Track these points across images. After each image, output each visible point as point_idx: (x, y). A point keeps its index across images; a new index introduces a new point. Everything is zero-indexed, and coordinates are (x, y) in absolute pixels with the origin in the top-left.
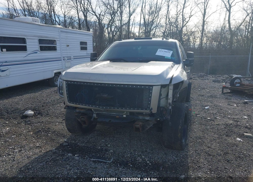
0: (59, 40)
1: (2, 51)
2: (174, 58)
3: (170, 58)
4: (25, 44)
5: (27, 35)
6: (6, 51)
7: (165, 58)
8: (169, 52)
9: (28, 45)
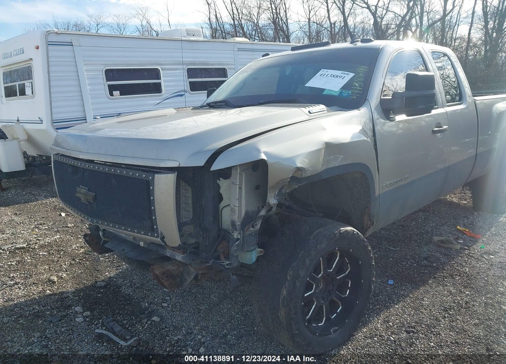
0: (233, 67)
1: (112, 94)
2: (348, 94)
3: (336, 94)
4: (159, 79)
5: (163, 62)
6: (120, 95)
7: (325, 93)
8: (343, 76)
9: (163, 81)
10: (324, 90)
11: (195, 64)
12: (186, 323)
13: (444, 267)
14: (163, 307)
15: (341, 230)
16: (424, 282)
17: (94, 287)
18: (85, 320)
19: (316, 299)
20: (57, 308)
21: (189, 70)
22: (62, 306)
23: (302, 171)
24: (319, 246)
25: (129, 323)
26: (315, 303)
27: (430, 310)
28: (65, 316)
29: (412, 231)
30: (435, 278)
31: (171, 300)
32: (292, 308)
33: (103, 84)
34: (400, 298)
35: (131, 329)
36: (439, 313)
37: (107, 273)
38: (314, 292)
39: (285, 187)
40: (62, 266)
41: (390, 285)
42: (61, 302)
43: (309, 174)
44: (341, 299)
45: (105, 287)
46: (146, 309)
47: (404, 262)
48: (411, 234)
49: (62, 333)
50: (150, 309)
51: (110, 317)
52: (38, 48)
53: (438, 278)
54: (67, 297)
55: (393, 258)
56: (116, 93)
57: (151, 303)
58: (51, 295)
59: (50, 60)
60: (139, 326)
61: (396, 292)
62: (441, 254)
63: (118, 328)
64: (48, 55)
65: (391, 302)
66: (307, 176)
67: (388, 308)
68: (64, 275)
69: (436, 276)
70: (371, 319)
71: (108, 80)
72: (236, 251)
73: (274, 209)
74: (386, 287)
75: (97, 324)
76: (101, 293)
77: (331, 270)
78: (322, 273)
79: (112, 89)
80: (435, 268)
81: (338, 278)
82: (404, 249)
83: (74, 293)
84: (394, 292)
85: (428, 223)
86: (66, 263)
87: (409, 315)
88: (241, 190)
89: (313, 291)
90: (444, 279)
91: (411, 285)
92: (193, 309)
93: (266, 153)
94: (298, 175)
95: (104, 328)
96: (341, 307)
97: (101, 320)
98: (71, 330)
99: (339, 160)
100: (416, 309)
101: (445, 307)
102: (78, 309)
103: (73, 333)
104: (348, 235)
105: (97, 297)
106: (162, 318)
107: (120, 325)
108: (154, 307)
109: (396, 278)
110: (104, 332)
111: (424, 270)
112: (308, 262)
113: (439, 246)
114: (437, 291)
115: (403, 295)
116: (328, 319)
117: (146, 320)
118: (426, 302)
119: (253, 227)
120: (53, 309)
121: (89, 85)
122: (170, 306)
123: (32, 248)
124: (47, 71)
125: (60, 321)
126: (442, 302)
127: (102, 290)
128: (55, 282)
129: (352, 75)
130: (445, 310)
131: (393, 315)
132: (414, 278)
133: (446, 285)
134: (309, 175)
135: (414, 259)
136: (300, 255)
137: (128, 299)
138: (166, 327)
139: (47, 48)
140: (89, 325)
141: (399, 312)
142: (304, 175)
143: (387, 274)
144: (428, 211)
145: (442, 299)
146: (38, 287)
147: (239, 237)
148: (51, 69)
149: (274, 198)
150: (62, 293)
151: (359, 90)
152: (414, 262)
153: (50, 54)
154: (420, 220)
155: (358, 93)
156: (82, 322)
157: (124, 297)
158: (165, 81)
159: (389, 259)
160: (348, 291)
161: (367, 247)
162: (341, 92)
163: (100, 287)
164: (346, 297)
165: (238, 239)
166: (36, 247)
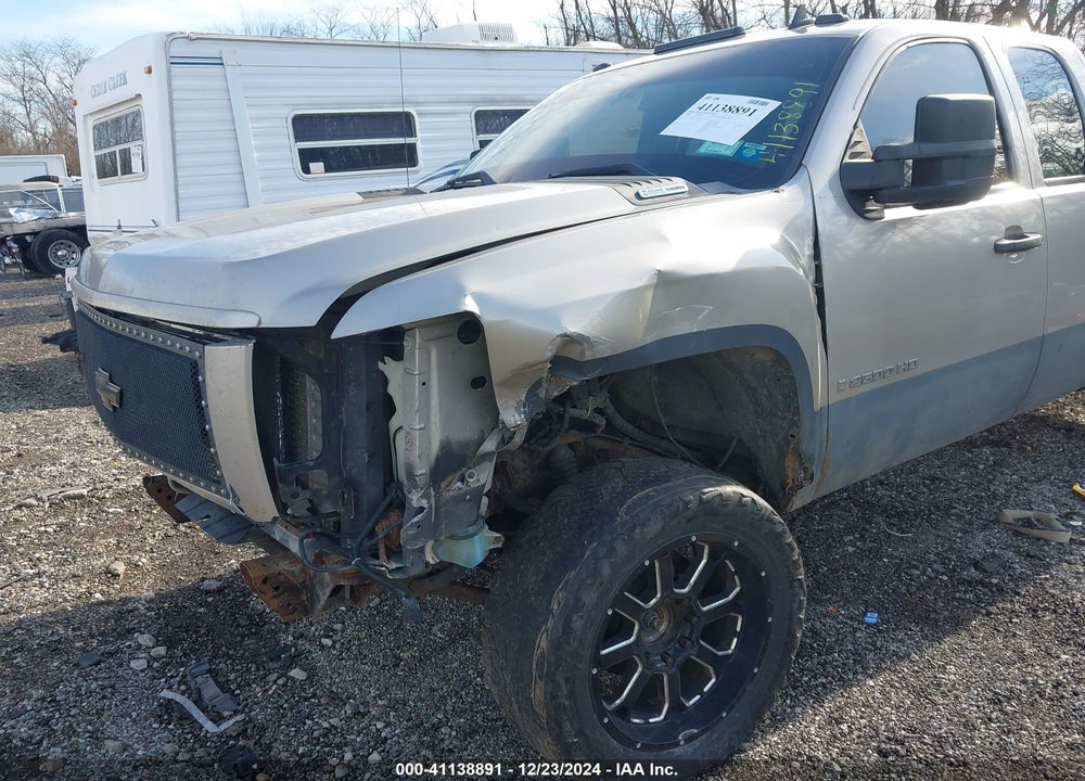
1: (306, 170)
2: (758, 151)
3: (729, 153)
4: (412, 136)
5: (421, 99)
6: (326, 171)
7: (702, 150)
8: (753, 107)
9: (422, 141)
10: (701, 142)
11: (492, 102)
12: (360, 689)
13: (1017, 586)
14: (322, 647)
15: (705, 493)
16: (958, 624)
17: (197, 590)
18: (150, 666)
19: (640, 658)
20: (101, 634)
21: (480, 116)
22: (114, 630)
23: (580, 343)
24: (638, 530)
25: (239, 680)
26: (640, 669)
27: (957, 697)
28: (110, 654)
29: (956, 491)
30: (989, 614)
31: (343, 631)
32: (562, 681)
33: (289, 149)
34: (887, 659)
35: (238, 695)
36: (978, 707)
37: (233, 561)
38: (634, 642)
39: (545, 385)
40: (145, 539)
41: (869, 625)
42: (118, 620)
43: (603, 352)
44: (716, 661)
45: (220, 590)
46: (287, 648)
47: (917, 568)
48: (950, 500)
49: (90, 693)
50: (293, 649)
51: (204, 663)
52: (149, 71)
53: (997, 615)
54: (132, 611)
55: (890, 556)
56: (317, 167)
57: (302, 636)
58: (100, 603)
59: (174, 97)
60: (258, 689)
61: (879, 643)
62: (1018, 553)
63: (210, 690)
64: (170, 85)
65: (860, 670)
66: (599, 356)
67: (846, 684)
68: (144, 560)
69: (993, 609)
70: (798, 710)
71: (298, 138)
72: (415, 538)
73: (519, 439)
74: (855, 630)
75: (172, 677)
76: (207, 605)
77: (686, 590)
78: (659, 595)
79: (307, 157)
80: (994, 589)
81: (705, 609)
82: (923, 537)
83: (151, 601)
84: (874, 644)
85: (1002, 474)
86: (157, 534)
87: (898, 708)
88: (428, 389)
89: (632, 639)
90: (1011, 618)
91: (921, 629)
92: (385, 656)
93: (478, 298)
94: (573, 353)
95: (183, 687)
96: (713, 681)
97: (182, 669)
98: (112, 687)
99: (700, 318)
100: (920, 693)
101: (996, 693)
102: (144, 639)
103: (113, 694)
104: (726, 505)
105: (195, 613)
106: (312, 674)
107: (217, 683)
108: (304, 645)
109: (887, 609)
110: (178, 698)
111: (966, 592)
112: (606, 571)
113: (1017, 534)
114: (985, 649)
115: (895, 653)
116: (677, 707)
117: (276, 675)
118: (951, 675)
119: (462, 479)
120: (93, 637)
121: (258, 149)
122: (338, 645)
123: (98, 498)
124: (168, 119)
125: (97, 664)
126: (993, 677)
127: (210, 599)
128: (119, 575)
129: (774, 104)
130: (996, 701)
131: (855, 705)
132: (935, 611)
133: (1014, 635)
134: (605, 355)
135: (944, 563)
136: (588, 553)
137: (257, 624)
138: (314, 696)
139: (169, 70)
140: (155, 678)
141: (873, 698)
142: (589, 356)
143: (866, 597)
144: (1007, 445)
145: (994, 670)
146: (79, 585)
147: (424, 503)
148: (177, 116)
149: (517, 409)
150: (125, 601)
151: (787, 142)
152: (942, 570)
153: (176, 83)
154: (981, 467)
155: (782, 150)
156: (142, 671)
157: (250, 618)
158: (423, 141)
159: (880, 559)
160: (735, 640)
161: (780, 535)
162: (742, 148)
163: (208, 592)
164: (728, 656)
165: (421, 509)
166: (107, 496)
